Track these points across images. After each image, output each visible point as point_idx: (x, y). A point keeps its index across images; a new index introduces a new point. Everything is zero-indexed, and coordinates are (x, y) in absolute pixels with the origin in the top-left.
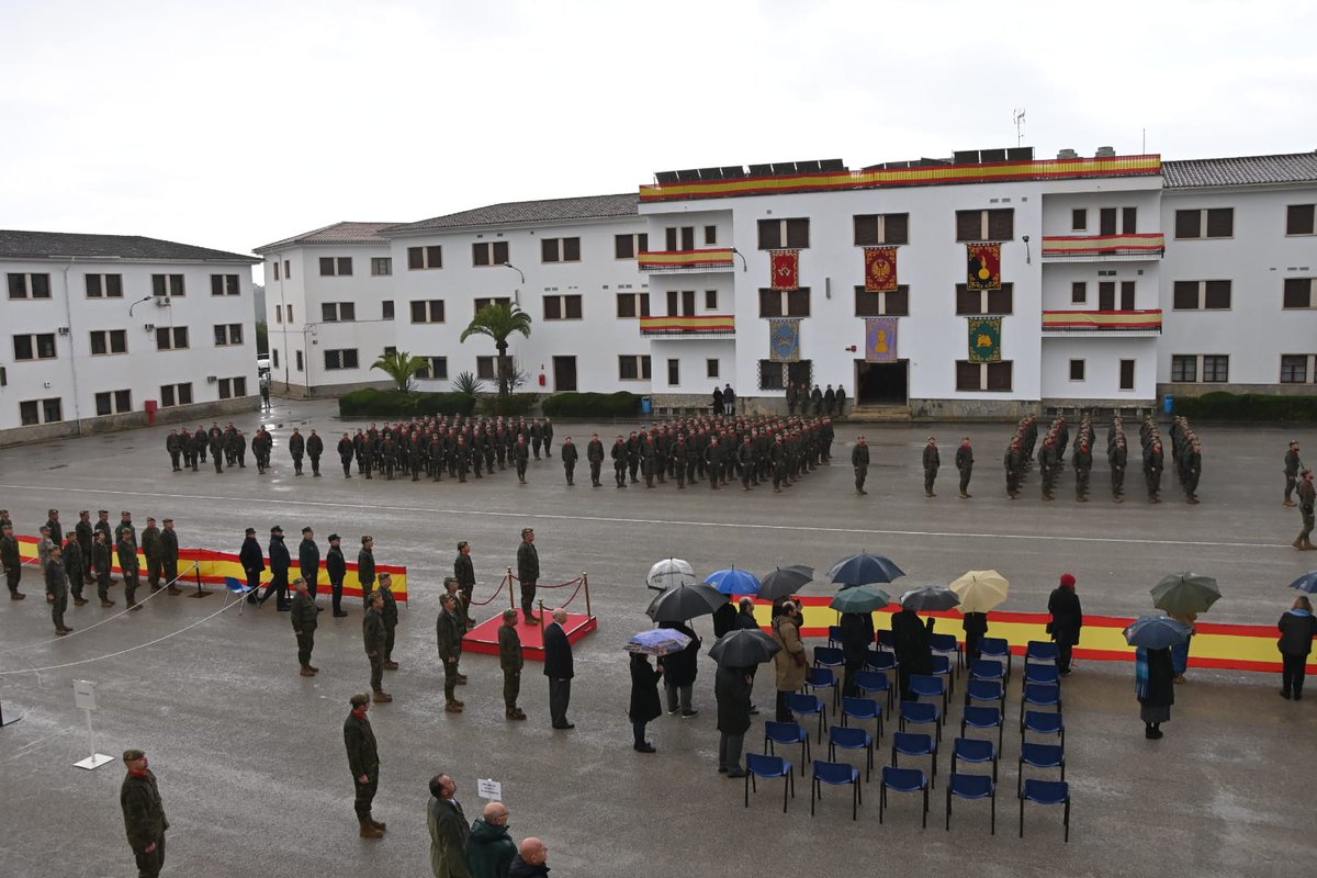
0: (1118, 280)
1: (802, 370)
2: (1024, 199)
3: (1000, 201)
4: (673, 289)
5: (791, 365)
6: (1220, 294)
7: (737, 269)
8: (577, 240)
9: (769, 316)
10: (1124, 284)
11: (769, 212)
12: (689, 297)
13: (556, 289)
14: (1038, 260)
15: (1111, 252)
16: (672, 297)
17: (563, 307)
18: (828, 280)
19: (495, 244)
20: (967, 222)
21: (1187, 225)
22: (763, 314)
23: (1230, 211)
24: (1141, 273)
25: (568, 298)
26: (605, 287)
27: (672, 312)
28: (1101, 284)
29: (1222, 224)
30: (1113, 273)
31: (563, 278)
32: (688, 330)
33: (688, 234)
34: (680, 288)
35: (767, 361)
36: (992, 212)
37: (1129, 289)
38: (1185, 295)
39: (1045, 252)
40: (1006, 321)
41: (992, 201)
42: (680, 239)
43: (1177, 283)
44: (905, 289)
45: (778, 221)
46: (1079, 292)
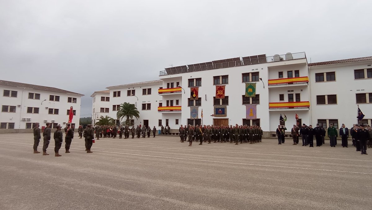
0: (294, 93)
1: (198, 121)
2: (262, 69)
3: (255, 70)
4: (168, 100)
5: (196, 120)
6: (333, 99)
7: (183, 93)
8: (150, 89)
9: (190, 106)
10: (296, 94)
11: (191, 77)
12: (172, 101)
13: (145, 102)
14: (267, 87)
15: (291, 83)
16: (168, 101)
17: (146, 107)
18: (206, 95)
19: (132, 90)
20: (245, 76)
21: (319, 77)
22: (189, 105)
23: (334, 73)
24: (302, 90)
25: (148, 104)
26: (156, 101)
27: (168, 105)
28: (289, 95)
29: (331, 76)
30: (293, 91)
31: (147, 99)
32: (172, 110)
33: (172, 84)
34: (170, 99)
35: (189, 119)
36: (252, 73)
37: (298, 96)
38: (321, 100)
39: (269, 84)
40: (258, 106)
41: (252, 70)
42: (170, 85)
43: (317, 96)
44: (227, 97)
45: (193, 79)
46: (282, 97)
